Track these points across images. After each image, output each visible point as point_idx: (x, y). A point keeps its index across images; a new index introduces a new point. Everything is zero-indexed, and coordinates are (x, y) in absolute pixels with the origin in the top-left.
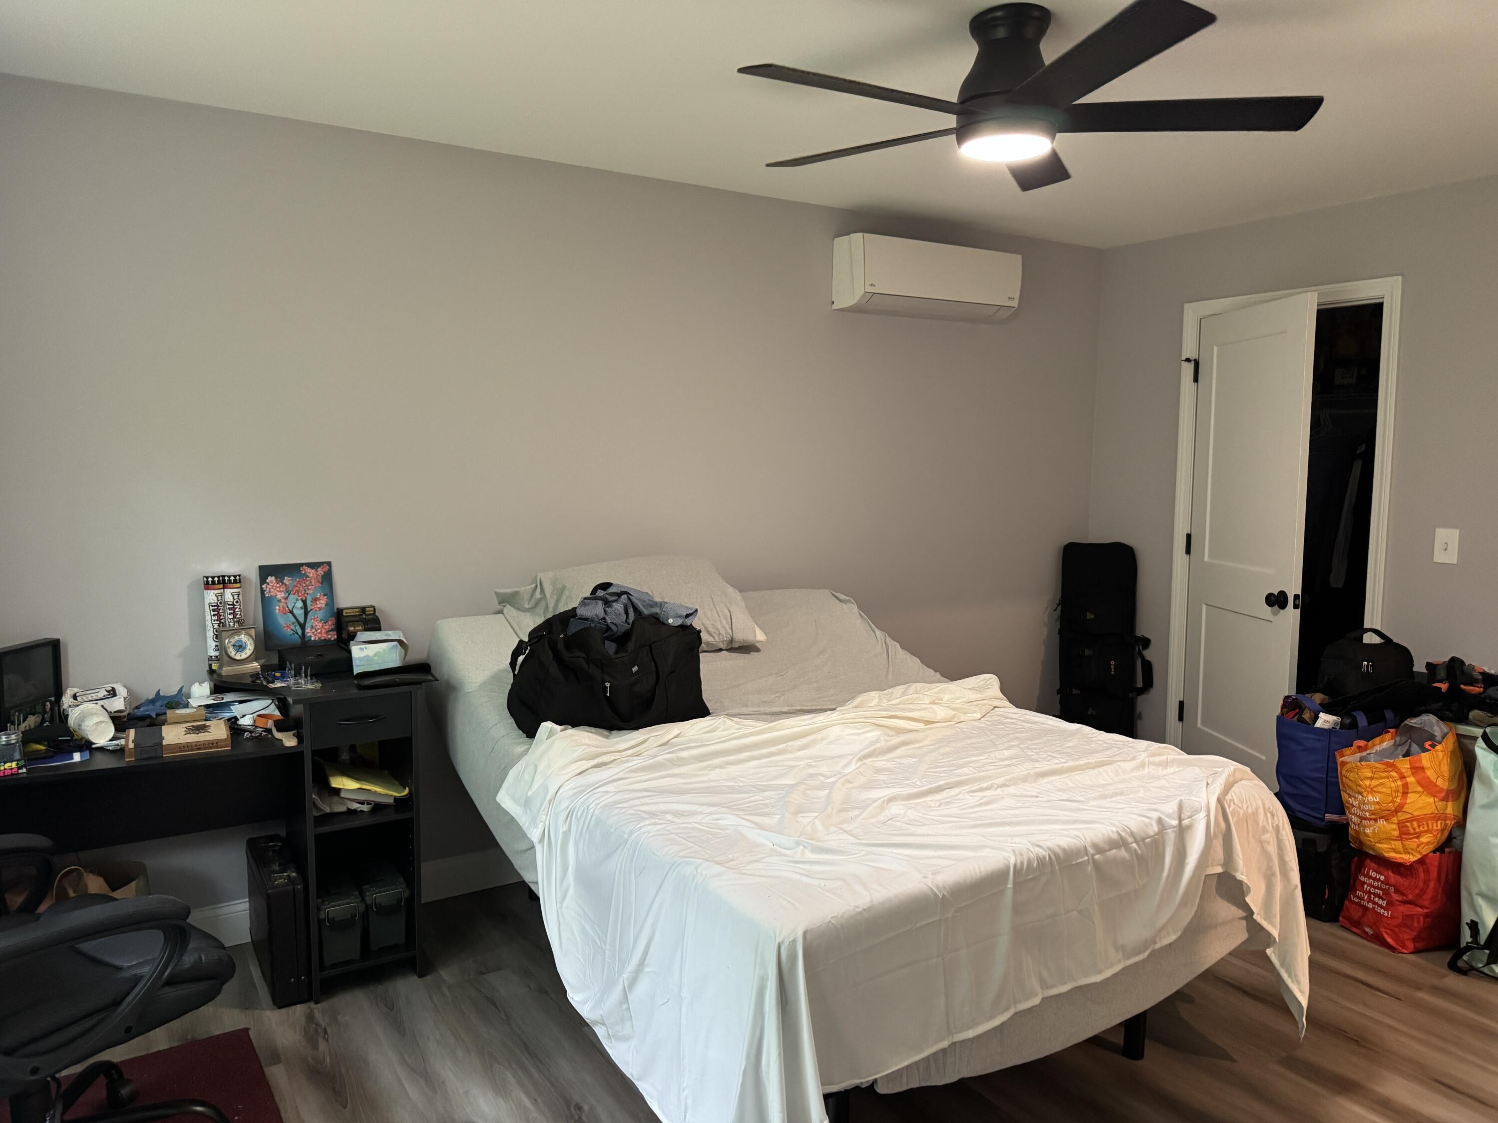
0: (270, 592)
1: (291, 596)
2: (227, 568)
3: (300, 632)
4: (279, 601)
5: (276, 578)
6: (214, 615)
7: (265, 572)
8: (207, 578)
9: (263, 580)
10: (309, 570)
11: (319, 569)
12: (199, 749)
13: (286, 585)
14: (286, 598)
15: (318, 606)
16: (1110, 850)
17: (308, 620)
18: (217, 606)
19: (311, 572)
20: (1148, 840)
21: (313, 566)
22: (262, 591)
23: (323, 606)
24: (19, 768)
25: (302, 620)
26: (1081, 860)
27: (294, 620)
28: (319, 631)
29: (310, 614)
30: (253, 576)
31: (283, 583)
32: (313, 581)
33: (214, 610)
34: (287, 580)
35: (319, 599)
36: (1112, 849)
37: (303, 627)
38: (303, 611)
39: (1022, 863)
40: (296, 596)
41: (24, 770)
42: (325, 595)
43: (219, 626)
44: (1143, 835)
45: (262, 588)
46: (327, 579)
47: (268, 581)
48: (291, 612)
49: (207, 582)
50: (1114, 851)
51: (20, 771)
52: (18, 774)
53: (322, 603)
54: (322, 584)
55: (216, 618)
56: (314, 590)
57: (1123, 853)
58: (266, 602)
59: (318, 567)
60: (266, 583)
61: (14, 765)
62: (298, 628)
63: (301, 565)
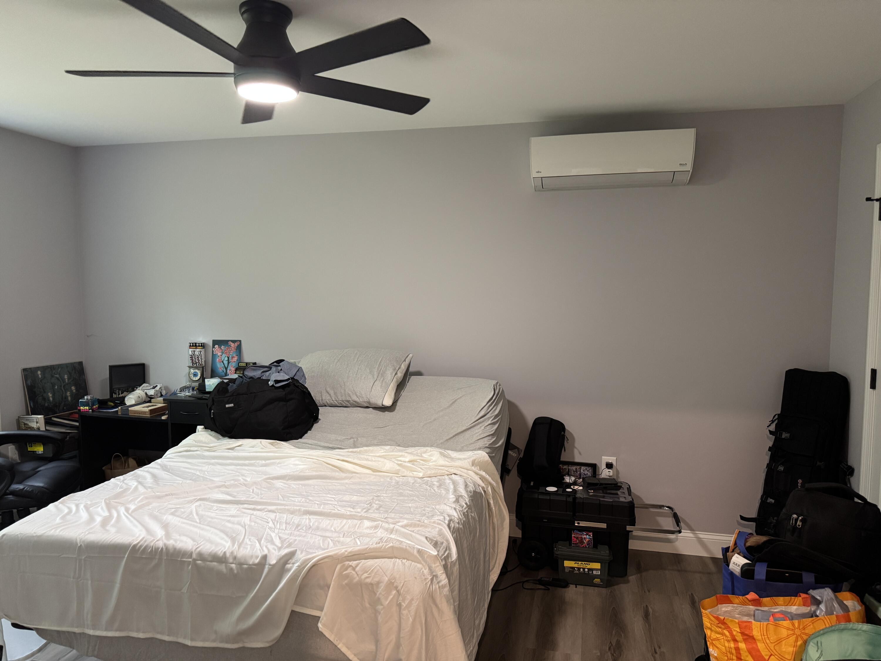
0: (215, 352)
1: (223, 355)
2: (200, 340)
3: (225, 371)
4: (219, 356)
5: (218, 346)
6: (191, 360)
7: (215, 342)
8: (190, 343)
9: (213, 347)
10: (232, 343)
11: (236, 343)
12: (140, 414)
13: (222, 349)
14: (221, 355)
15: (234, 360)
16: (211, 561)
17: (229, 366)
18: (192, 356)
19: (232, 345)
20: (245, 566)
21: (234, 341)
22: (213, 351)
23: (236, 360)
24: (89, 409)
25: (226, 366)
26: (185, 560)
27: (223, 366)
28: (233, 372)
29: (230, 363)
30: (211, 344)
31: (221, 348)
32: (233, 348)
33: (191, 358)
34: (222, 347)
35: (234, 357)
36: (214, 562)
37: (226, 369)
38: (227, 362)
39: (141, 546)
40: (225, 355)
41: (91, 411)
42: (237, 355)
43: (192, 365)
44: (242, 561)
45: (213, 350)
46: (239, 348)
47: (215, 347)
48: (223, 362)
49: (190, 345)
50: (215, 563)
51: (90, 411)
52: (89, 412)
53: (235, 359)
54: (236, 350)
55: (191, 361)
56: (233, 353)
57: (222, 568)
58: (214, 356)
59: (236, 342)
60: (214, 348)
61: (87, 408)
62: (224, 369)
63: (229, 341)
